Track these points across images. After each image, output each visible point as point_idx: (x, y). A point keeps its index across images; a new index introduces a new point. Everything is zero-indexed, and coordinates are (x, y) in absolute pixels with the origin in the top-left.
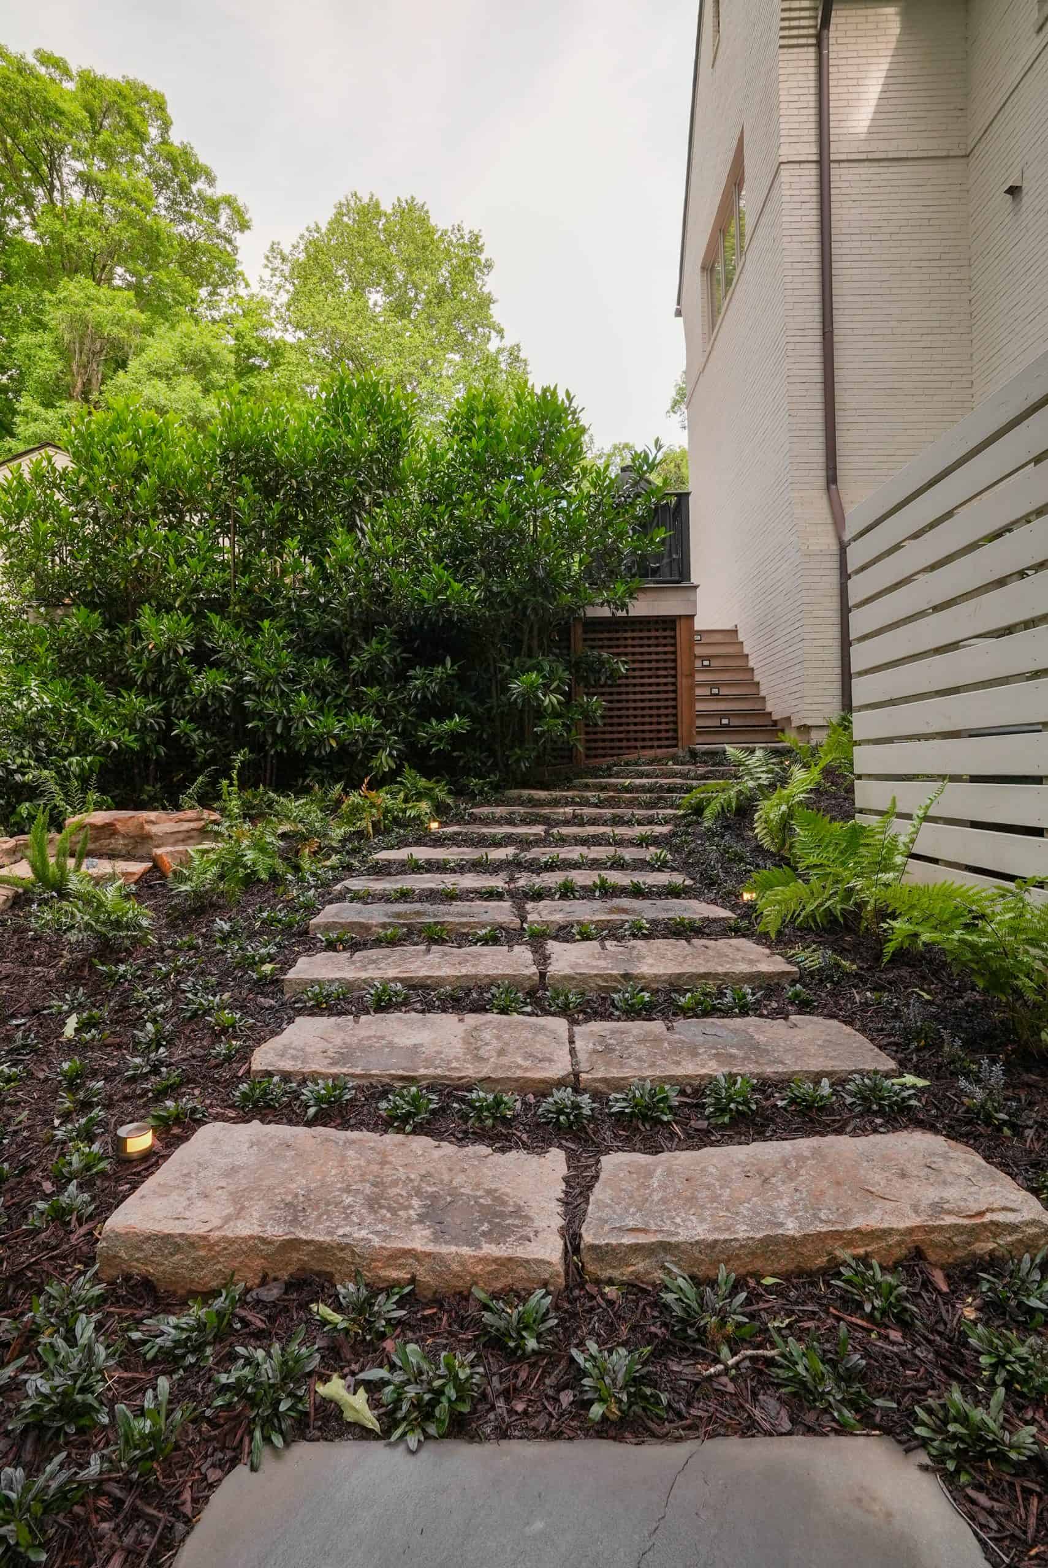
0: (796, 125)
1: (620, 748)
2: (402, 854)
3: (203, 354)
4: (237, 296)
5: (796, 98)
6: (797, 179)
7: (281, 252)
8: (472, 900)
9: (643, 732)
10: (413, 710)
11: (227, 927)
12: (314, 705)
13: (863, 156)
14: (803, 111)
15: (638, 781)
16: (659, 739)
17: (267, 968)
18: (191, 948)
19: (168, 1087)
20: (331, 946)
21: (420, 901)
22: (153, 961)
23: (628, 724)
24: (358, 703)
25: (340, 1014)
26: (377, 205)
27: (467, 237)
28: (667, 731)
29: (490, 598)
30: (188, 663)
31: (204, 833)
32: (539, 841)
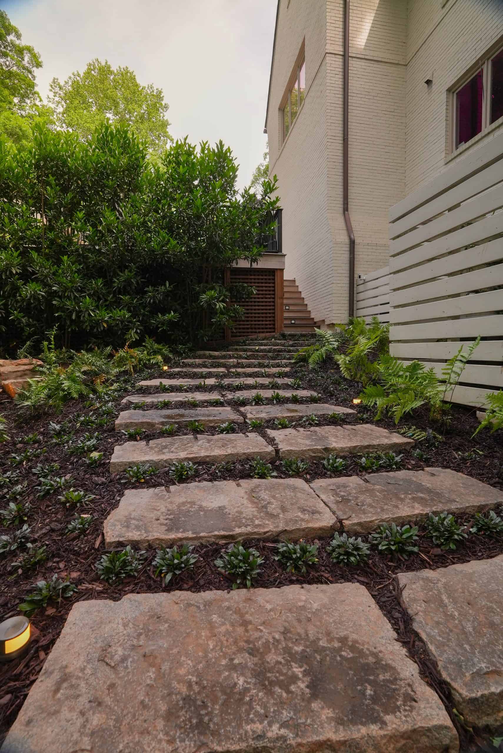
0: (333, 36)
1: (248, 332)
2: (155, 382)
3: (18, 130)
4: (35, 104)
5: (334, 22)
6: (334, 62)
7: (59, 84)
8: (206, 407)
9: (259, 325)
10: (147, 309)
11: (58, 427)
12: (94, 304)
13: (363, 57)
14: (337, 29)
15: (262, 347)
16: (266, 328)
17: (95, 455)
18: (35, 442)
19: (36, 563)
20: (132, 437)
21: (176, 408)
22: (8, 453)
23: (252, 321)
24: (118, 303)
25: (154, 486)
26: (109, 67)
27: (155, 91)
28: (270, 325)
29: (190, 251)
30: (18, 279)
31: (33, 372)
32: (225, 376)
